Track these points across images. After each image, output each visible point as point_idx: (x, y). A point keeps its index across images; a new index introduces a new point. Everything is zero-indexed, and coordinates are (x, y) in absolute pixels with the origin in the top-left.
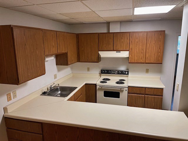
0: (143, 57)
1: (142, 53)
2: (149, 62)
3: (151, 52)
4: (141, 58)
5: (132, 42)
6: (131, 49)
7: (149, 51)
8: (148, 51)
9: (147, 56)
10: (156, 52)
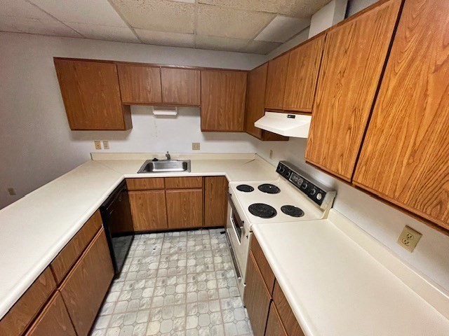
0: (351, 151)
1: (350, 128)
2: (368, 184)
3: (393, 131)
4: (342, 155)
5: (324, 73)
6: (318, 106)
7: (383, 125)
8: (379, 120)
9: (369, 148)
10: (434, 137)
